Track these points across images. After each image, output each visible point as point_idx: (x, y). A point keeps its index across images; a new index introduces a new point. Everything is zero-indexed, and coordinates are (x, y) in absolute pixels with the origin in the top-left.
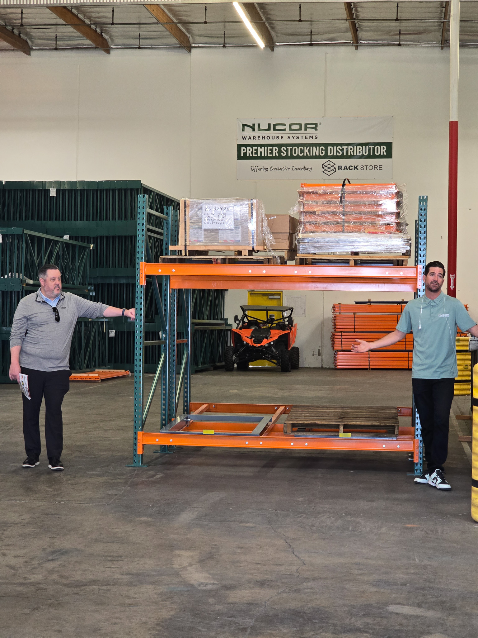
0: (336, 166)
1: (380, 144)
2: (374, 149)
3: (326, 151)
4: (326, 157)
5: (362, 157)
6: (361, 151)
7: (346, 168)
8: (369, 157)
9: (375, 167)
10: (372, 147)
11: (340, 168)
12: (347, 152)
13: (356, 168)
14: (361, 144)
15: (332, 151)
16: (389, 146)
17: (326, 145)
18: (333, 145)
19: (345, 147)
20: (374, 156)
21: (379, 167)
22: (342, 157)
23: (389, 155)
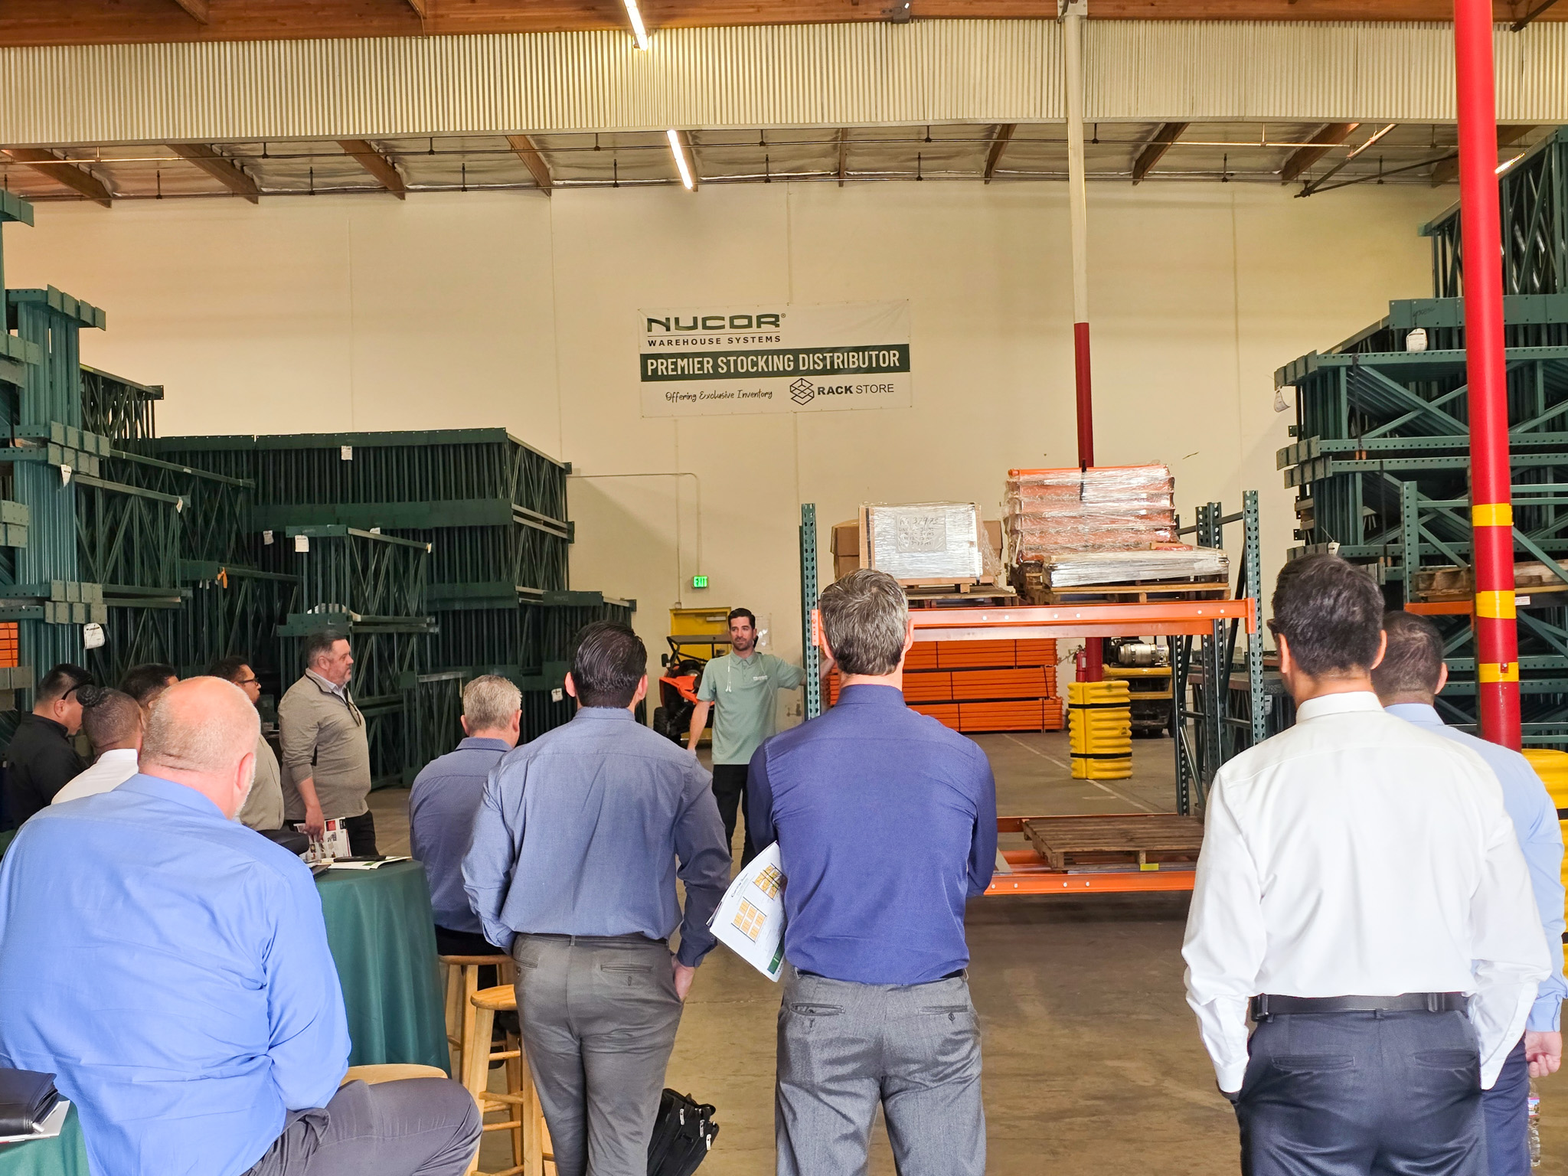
0: (815, 389)
1: (888, 348)
2: (877, 357)
3: (796, 361)
4: (796, 372)
5: (858, 370)
6: (855, 361)
7: (831, 391)
8: (870, 370)
9: (881, 388)
10: (874, 353)
11: (821, 391)
12: (832, 363)
13: (848, 389)
14: (857, 349)
15: (806, 362)
16: (904, 350)
17: (796, 353)
18: (807, 351)
19: (828, 355)
20: (879, 369)
21: (888, 388)
22: (824, 372)
23: (904, 366)
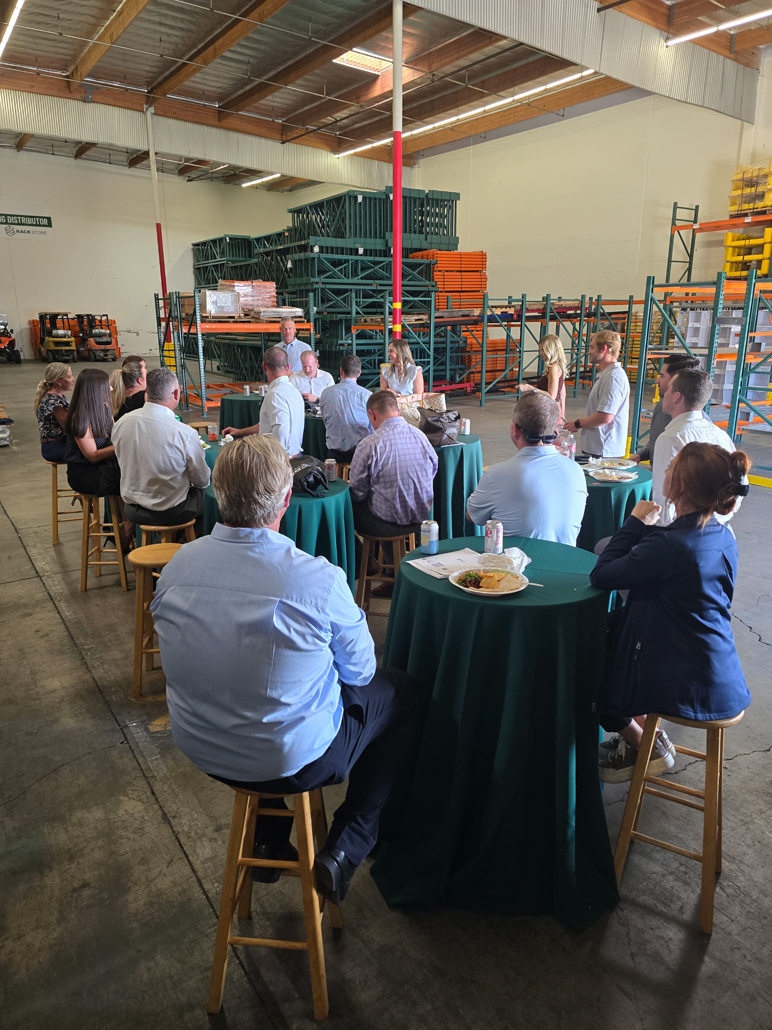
0: (15, 230)
1: (43, 218)
2: (39, 220)
3: (6, 219)
4: (6, 223)
5: (32, 225)
6: (30, 221)
7: (22, 232)
8: (36, 225)
9: (41, 233)
10: (37, 219)
11: (18, 231)
12: (21, 221)
13: (28, 232)
14: (31, 217)
15: (10, 220)
16: (49, 219)
17: (6, 215)
18: (11, 215)
19: (19, 218)
20: (40, 225)
21: (45, 233)
22: (18, 224)
23: (50, 225)
